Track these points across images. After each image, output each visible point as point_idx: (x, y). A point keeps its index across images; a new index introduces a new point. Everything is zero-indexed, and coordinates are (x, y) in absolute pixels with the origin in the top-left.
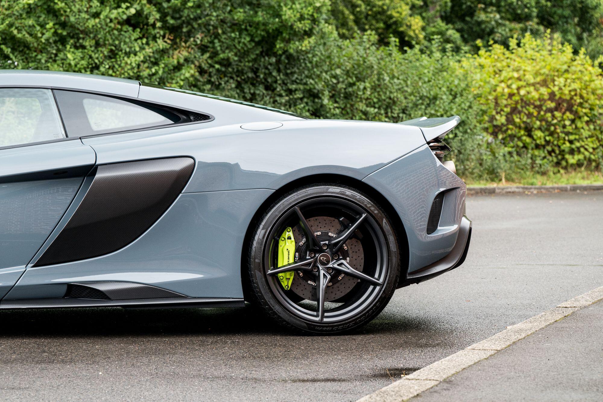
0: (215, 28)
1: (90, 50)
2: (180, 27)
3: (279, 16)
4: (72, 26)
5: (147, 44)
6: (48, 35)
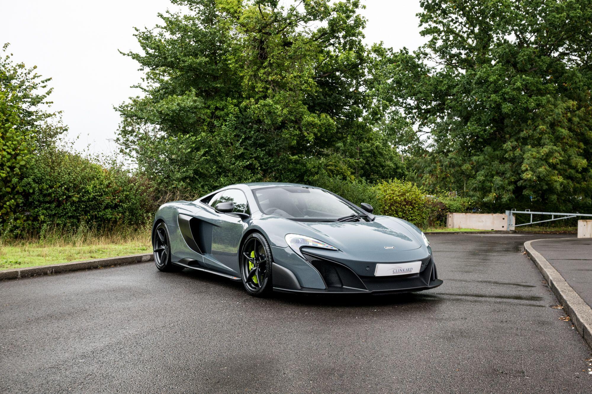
0: (281, 170)
1: (230, 178)
2: (267, 170)
3: (306, 166)
4: (224, 168)
5: (254, 176)
6: (213, 171)
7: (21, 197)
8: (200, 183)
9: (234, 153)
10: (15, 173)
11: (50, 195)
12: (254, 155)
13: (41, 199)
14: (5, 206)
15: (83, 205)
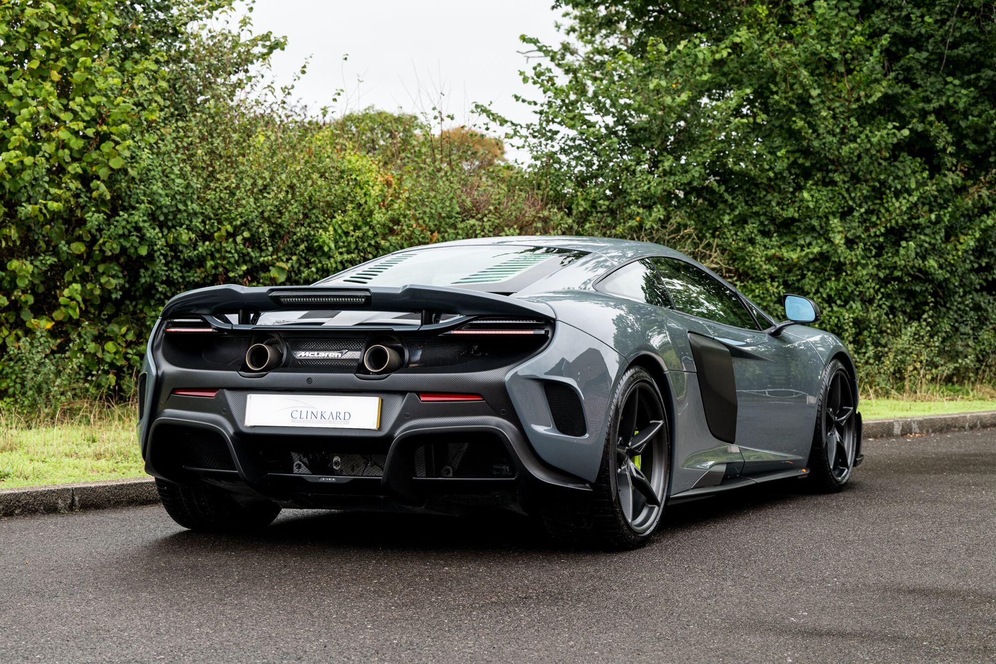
1: (842, 188)
4: (817, 154)
7: (115, 269)
8: (733, 208)
9: (858, 99)
11: (201, 261)
12: (935, 104)
13: (176, 275)
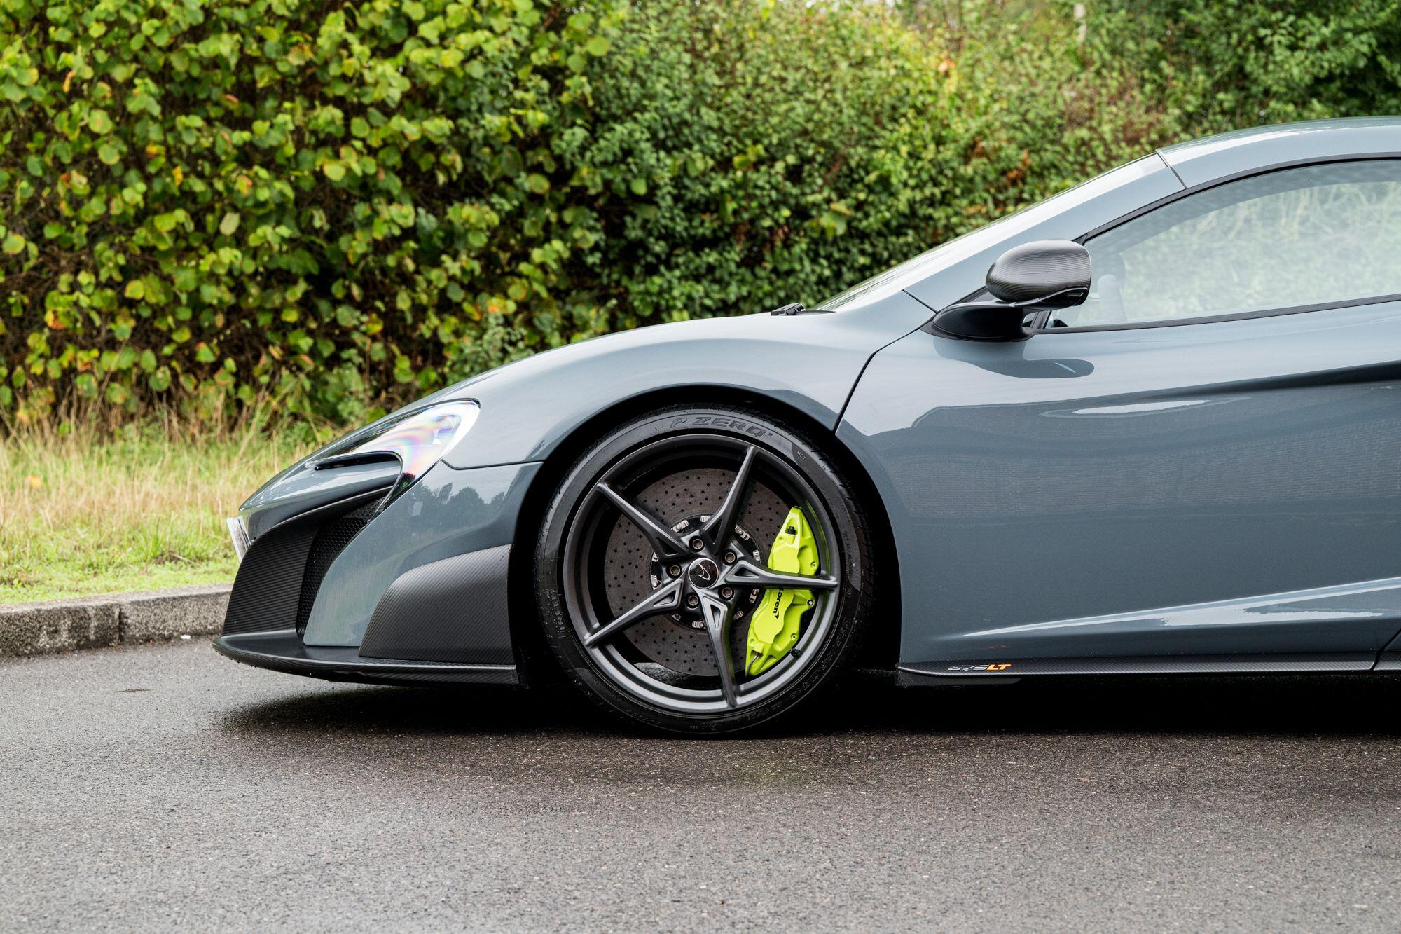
10: (565, 98)
13: (680, 227)
14: (524, 267)
15: (863, 252)
